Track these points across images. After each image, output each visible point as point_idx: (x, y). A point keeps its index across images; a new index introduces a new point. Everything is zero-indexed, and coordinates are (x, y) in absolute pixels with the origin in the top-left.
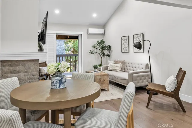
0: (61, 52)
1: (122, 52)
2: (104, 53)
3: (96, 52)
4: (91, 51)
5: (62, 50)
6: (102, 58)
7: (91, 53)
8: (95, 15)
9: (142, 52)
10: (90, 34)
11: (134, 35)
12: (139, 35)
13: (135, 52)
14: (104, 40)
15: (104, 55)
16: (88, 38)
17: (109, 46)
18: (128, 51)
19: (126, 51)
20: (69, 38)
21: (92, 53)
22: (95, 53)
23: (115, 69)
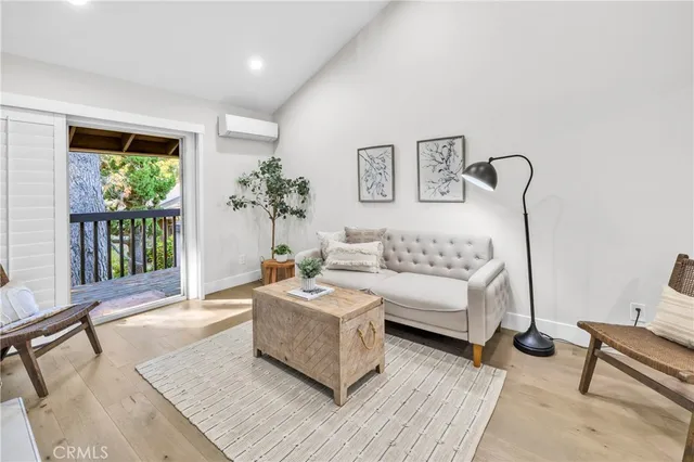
0: (85, 205)
1: (363, 201)
2: (283, 203)
3: (254, 203)
4: (233, 197)
5: (90, 194)
6: (273, 220)
7: (236, 206)
8: (256, 65)
9: (461, 199)
10: (230, 136)
11: (418, 142)
12: (445, 142)
13: (422, 198)
14: (279, 160)
15: (281, 209)
16: (220, 149)
17: (300, 181)
18: (390, 197)
19: (381, 198)
20: (128, 151)
21: (238, 205)
22: (249, 206)
23: (362, 265)
